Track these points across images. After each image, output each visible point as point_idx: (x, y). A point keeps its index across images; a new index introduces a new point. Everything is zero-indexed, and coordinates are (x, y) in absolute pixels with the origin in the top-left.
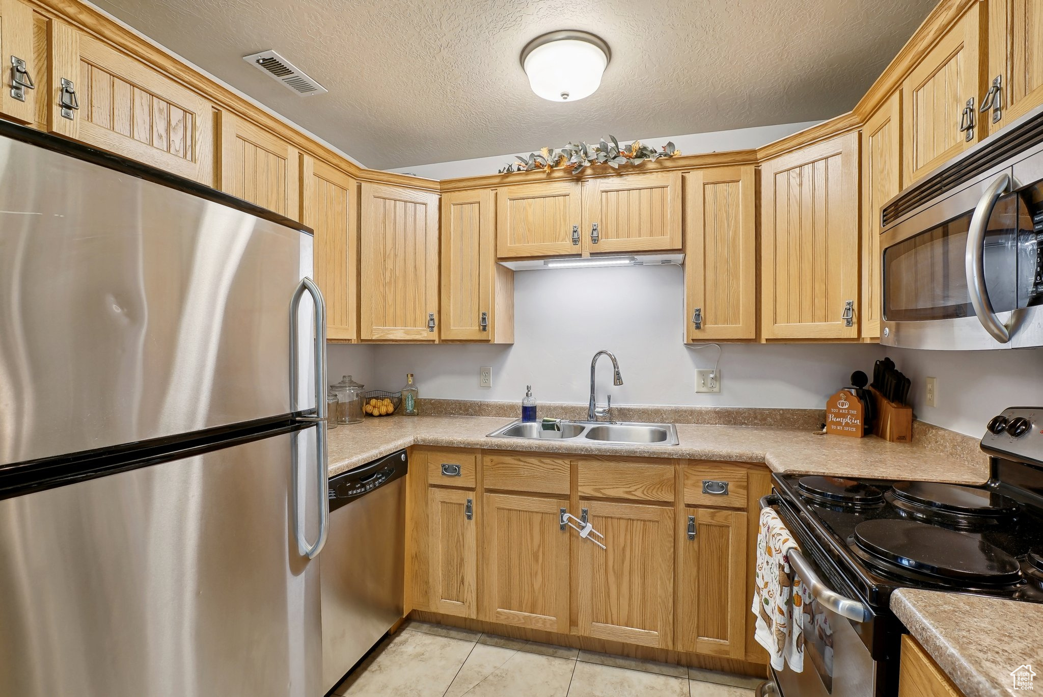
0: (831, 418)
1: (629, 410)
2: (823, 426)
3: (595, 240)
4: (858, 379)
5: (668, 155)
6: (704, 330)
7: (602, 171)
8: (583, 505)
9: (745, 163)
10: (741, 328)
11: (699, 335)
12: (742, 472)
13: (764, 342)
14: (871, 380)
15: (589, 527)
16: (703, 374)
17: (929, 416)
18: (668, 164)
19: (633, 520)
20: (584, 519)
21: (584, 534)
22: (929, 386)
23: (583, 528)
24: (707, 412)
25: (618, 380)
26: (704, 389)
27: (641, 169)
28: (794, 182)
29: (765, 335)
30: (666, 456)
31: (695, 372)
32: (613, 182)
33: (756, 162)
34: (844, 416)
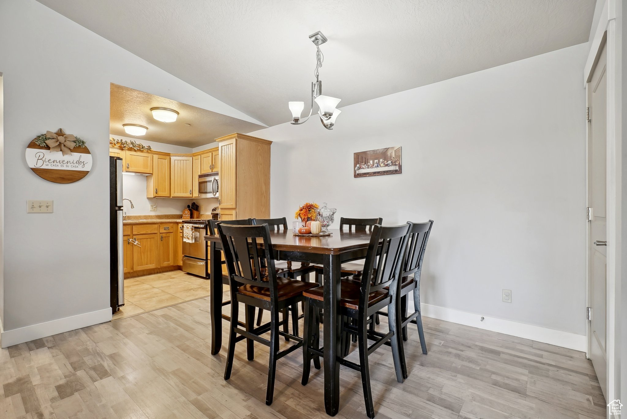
0: (184, 215)
1: (131, 216)
2: (182, 218)
3: (128, 168)
4: (189, 206)
5: (149, 148)
6: (158, 194)
7: (130, 149)
8: (134, 237)
9: (168, 155)
10: (166, 194)
11: (157, 195)
12: (172, 224)
13: (171, 197)
14: (191, 207)
15: (137, 242)
16: (152, 206)
17: (202, 213)
18: (150, 152)
19: (147, 238)
20: (135, 240)
21: (135, 244)
22: (202, 207)
23: (135, 242)
24: (154, 216)
25: (132, 206)
26: (152, 210)
27: (142, 151)
28: (179, 163)
29: (172, 195)
30: (156, 222)
31: (150, 205)
32: (133, 153)
33: (170, 156)
34: (186, 214)
